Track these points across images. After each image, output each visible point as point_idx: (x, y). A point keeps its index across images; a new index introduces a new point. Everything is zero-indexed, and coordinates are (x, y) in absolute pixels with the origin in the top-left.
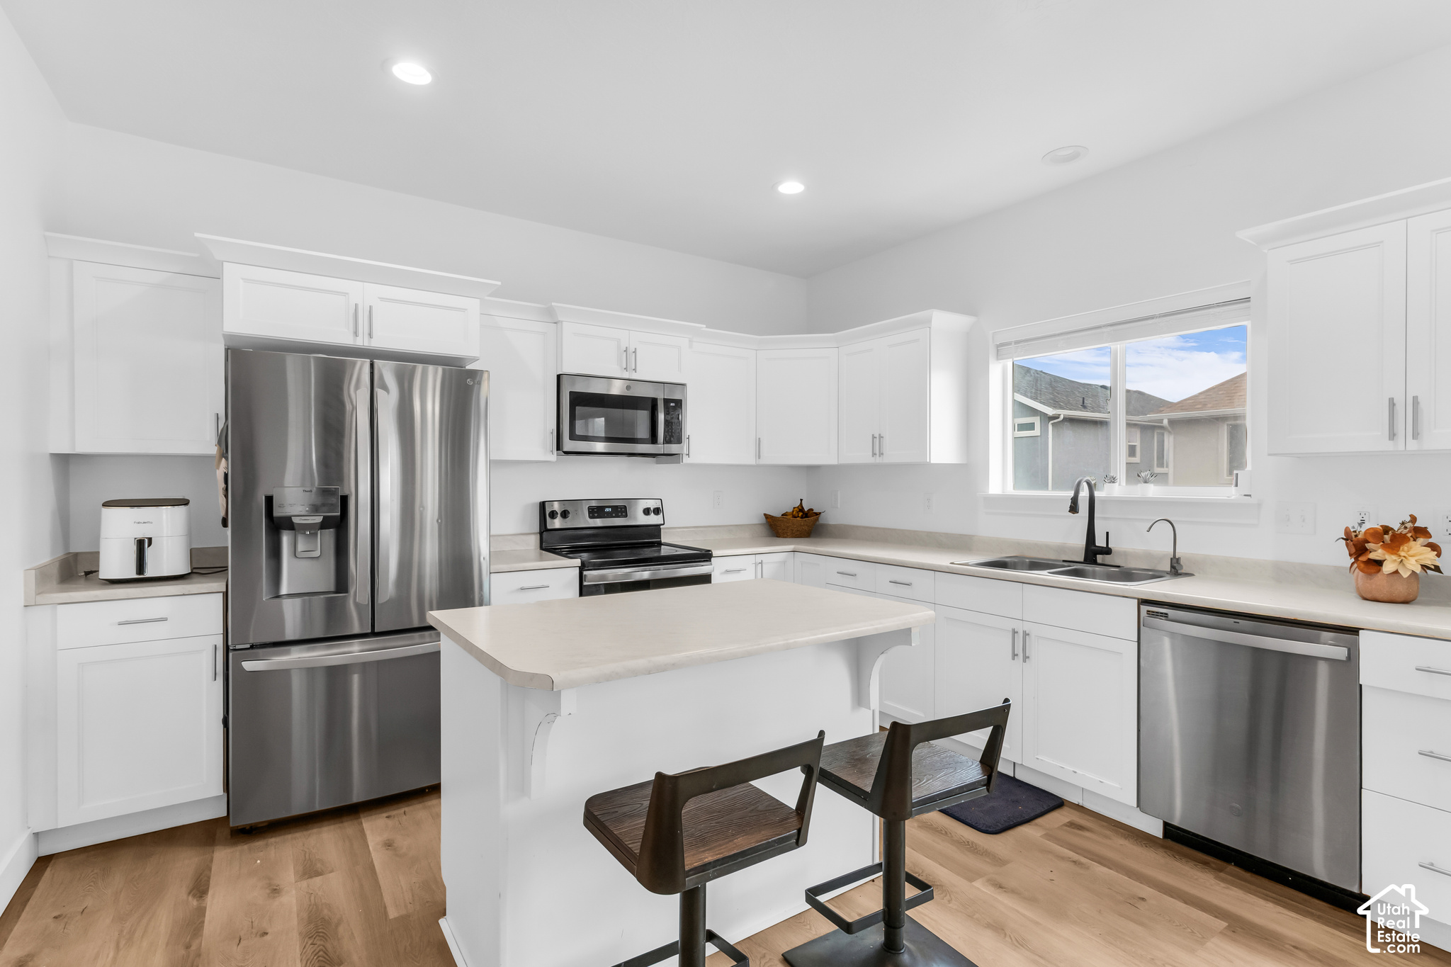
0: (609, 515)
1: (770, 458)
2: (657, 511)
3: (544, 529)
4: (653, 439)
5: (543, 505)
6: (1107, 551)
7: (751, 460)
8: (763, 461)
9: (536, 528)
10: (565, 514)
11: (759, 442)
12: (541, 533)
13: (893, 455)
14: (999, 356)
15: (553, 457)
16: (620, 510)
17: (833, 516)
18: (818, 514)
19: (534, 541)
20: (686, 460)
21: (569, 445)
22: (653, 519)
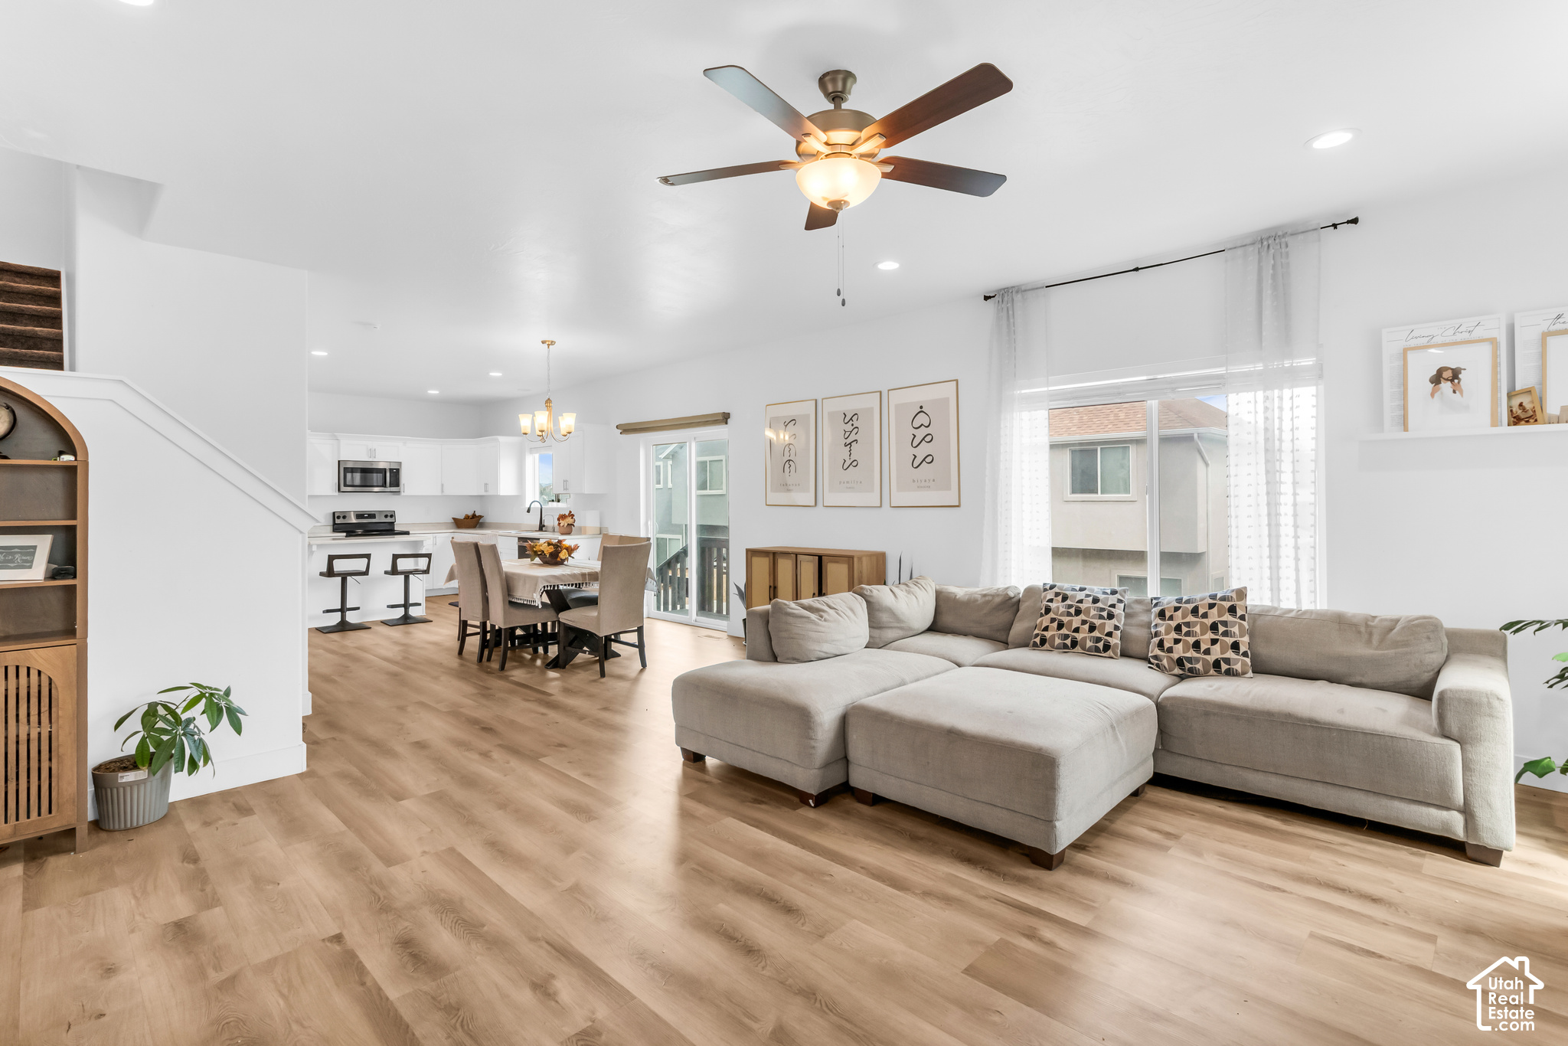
0: (366, 518)
1: (448, 492)
2: (391, 516)
3: (334, 524)
4: (384, 485)
5: (334, 513)
6: (544, 526)
7: (440, 494)
8: (444, 494)
9: (332, 524)
10: (344, 517)
11: (442, 485)
12: (333, 525)
13: (491, 493)
14: (531, 453)
15: (337, 493)
16: (372, 516)
17: (489, 518)
18: (481, 517)
19: (330, 528)
20: (402, 494)
21: (343, 488)
22: (389, 520)
